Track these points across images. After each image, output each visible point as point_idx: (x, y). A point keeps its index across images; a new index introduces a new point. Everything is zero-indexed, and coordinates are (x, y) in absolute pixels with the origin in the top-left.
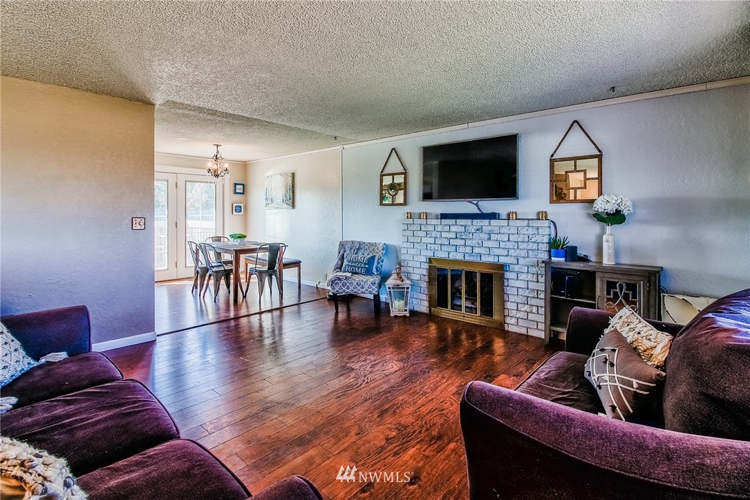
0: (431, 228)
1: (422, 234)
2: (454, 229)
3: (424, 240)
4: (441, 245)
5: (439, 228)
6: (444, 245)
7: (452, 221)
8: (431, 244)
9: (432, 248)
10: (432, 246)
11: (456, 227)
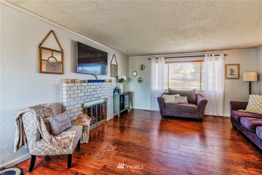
0: (83, 88)
1: (79, 91)
2: (92, 87)
3: (80, 95)
4: (88, 95)
5: (87, 88)
6: (89, 95)
7: (92, 84)
8: (83, 96)
9: (84, 98)
10: (84, 97)
11: (93, 86)
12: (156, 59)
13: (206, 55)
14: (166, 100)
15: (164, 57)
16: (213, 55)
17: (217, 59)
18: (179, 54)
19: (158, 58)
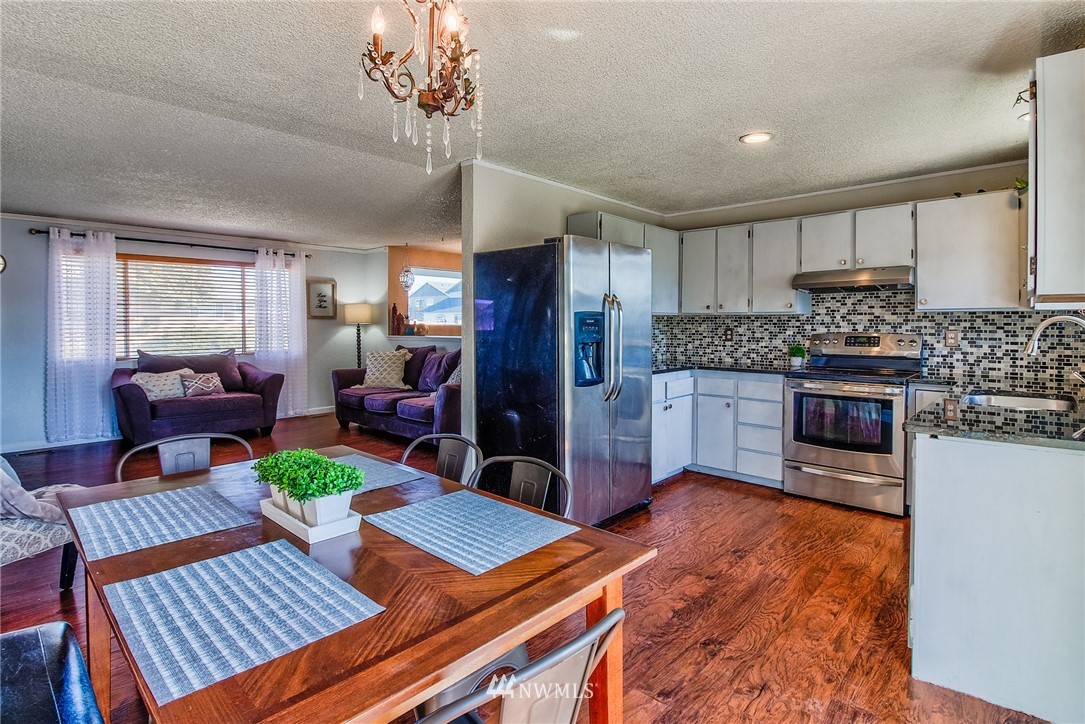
12: (72, 235)
13: (262, 251)
14: (150, 391)
15: (114, 235)
16: (281, 252)
17: (288, 265)
18: (171, 232)
19: (84, 235)
